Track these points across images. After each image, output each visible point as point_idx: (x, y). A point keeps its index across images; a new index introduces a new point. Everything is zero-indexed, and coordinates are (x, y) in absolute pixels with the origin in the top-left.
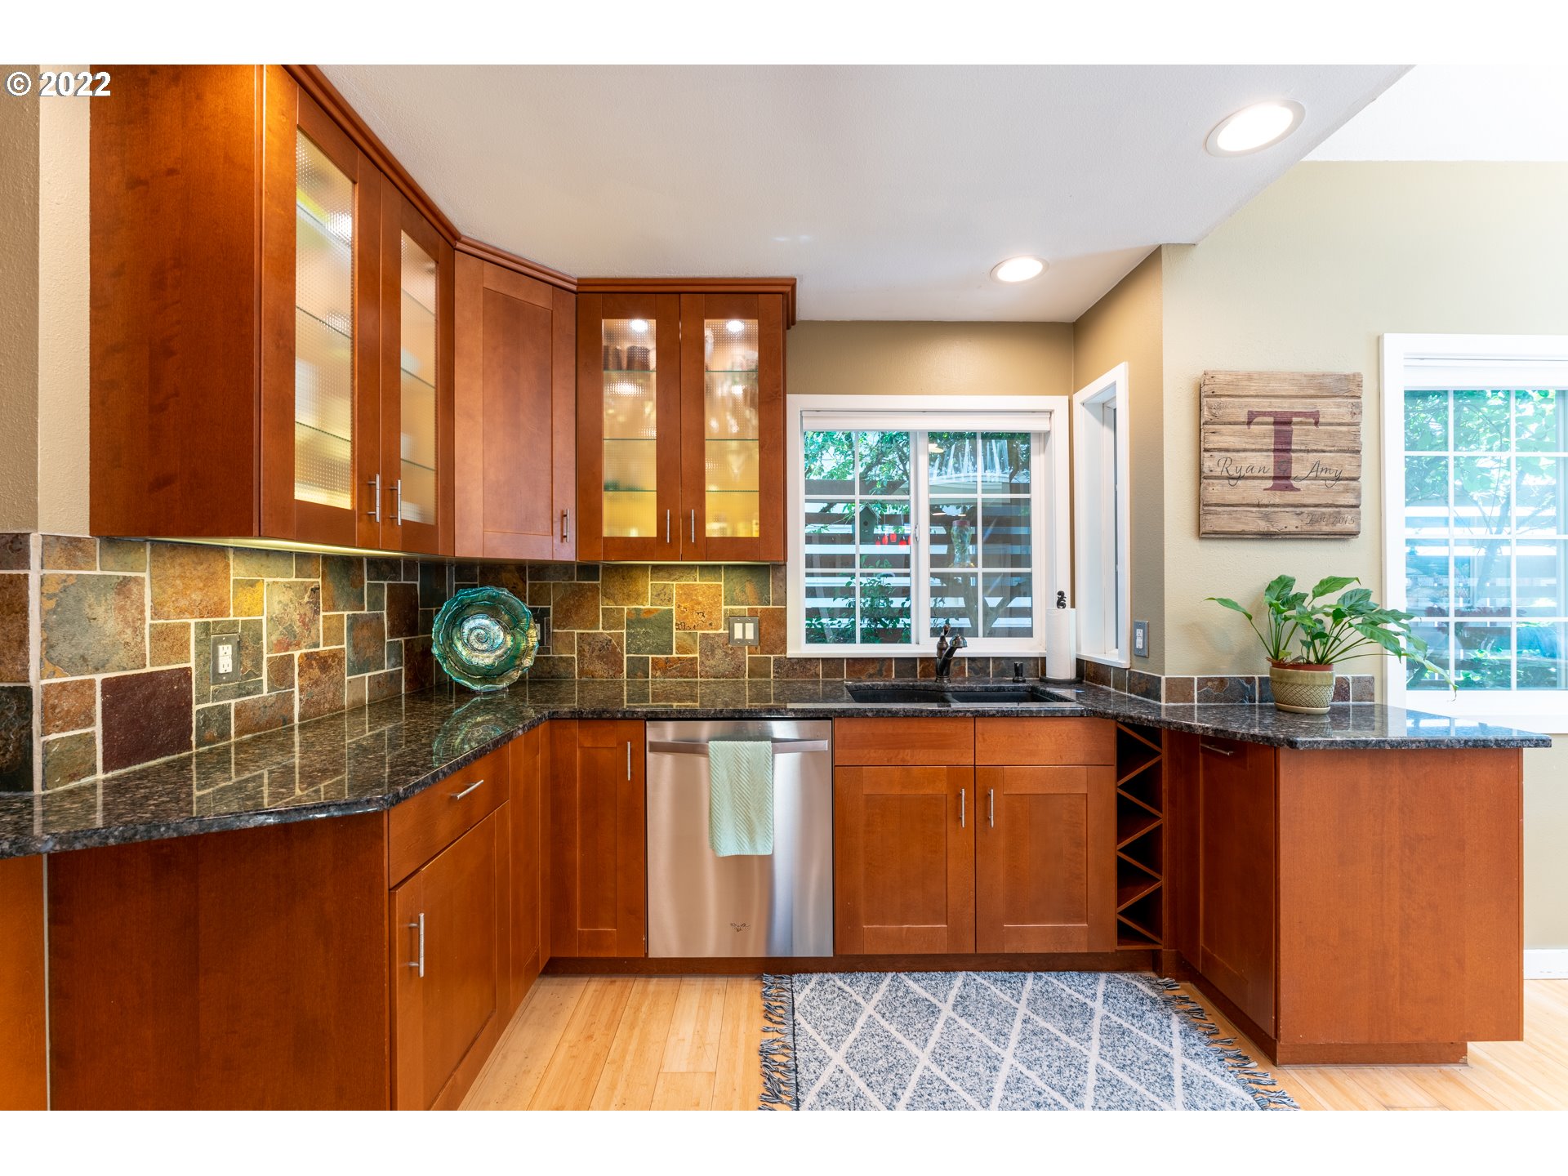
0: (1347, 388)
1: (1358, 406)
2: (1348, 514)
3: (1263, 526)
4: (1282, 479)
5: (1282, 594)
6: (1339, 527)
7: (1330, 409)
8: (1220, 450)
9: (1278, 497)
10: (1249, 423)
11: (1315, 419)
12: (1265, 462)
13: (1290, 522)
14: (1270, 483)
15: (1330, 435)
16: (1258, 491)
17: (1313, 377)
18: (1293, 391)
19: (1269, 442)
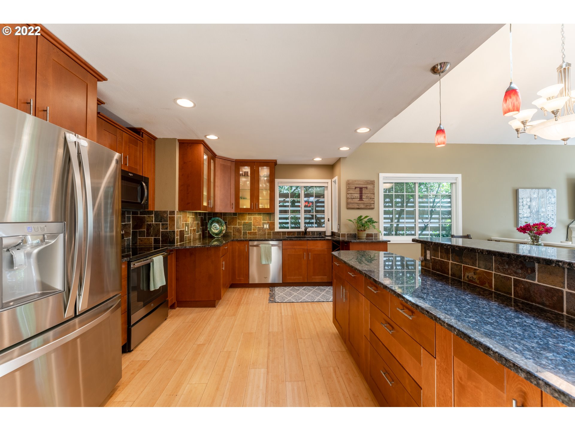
0: (372, 183)
1: (374, 186)
2: (372, 205)
3: (358, 207)
4: (361, 198)
5: (360, 219)
6: (371, 207)
7: (369, 187)
8: (350, 194)
9: (360, 202)
10: (355, 189)
11: (367, 188)
12: (358, 195)
13: (362, 206)
14: (359, 199)
15: (369, 191)
16: (357, 201)
17: (366, 181)
18: (363, 183)
19: (359, 192)
